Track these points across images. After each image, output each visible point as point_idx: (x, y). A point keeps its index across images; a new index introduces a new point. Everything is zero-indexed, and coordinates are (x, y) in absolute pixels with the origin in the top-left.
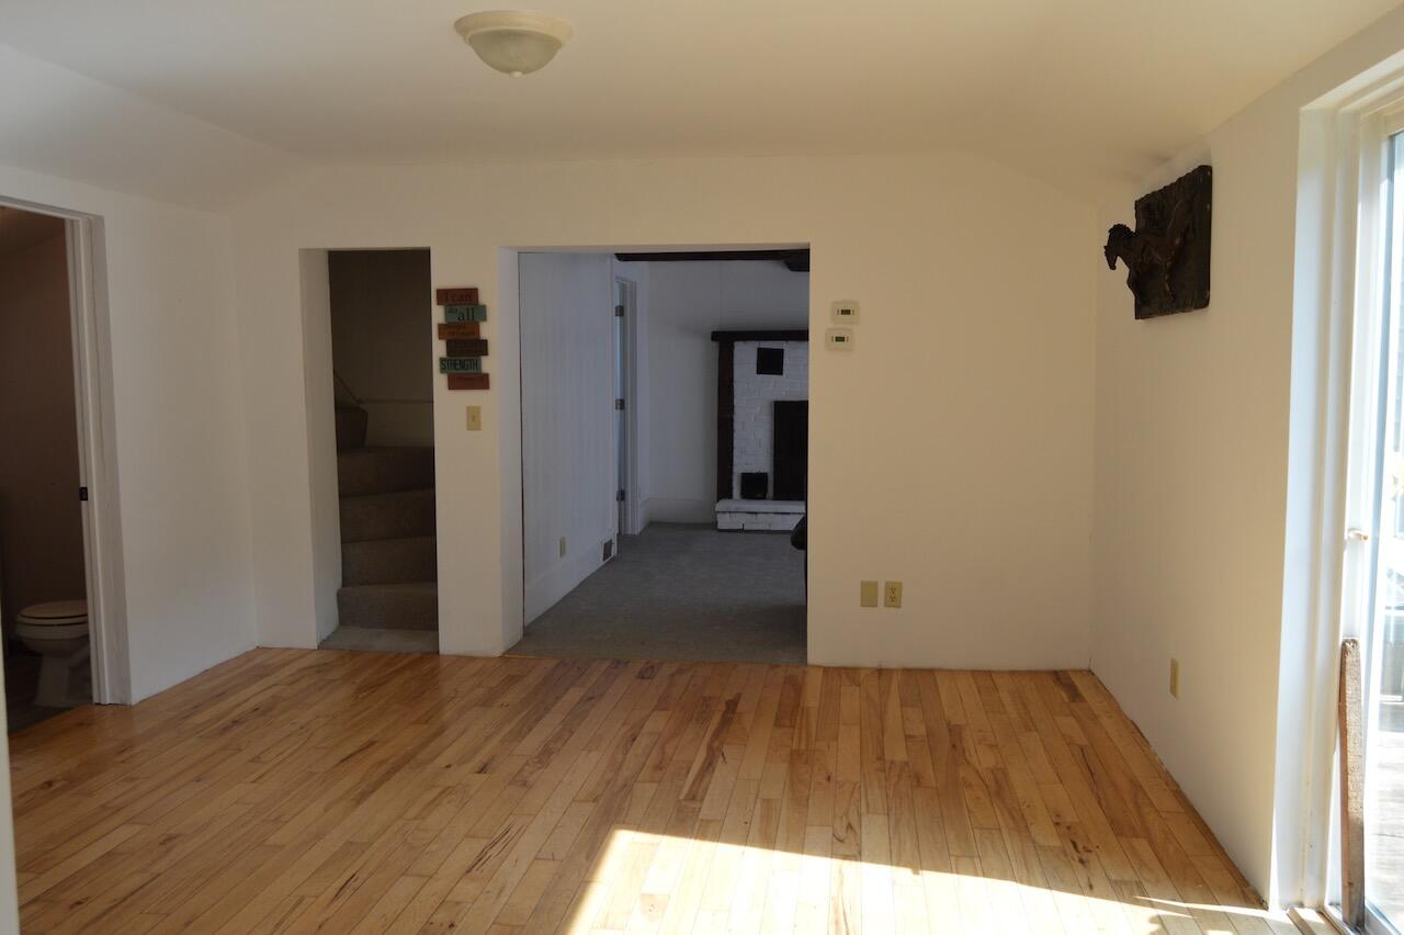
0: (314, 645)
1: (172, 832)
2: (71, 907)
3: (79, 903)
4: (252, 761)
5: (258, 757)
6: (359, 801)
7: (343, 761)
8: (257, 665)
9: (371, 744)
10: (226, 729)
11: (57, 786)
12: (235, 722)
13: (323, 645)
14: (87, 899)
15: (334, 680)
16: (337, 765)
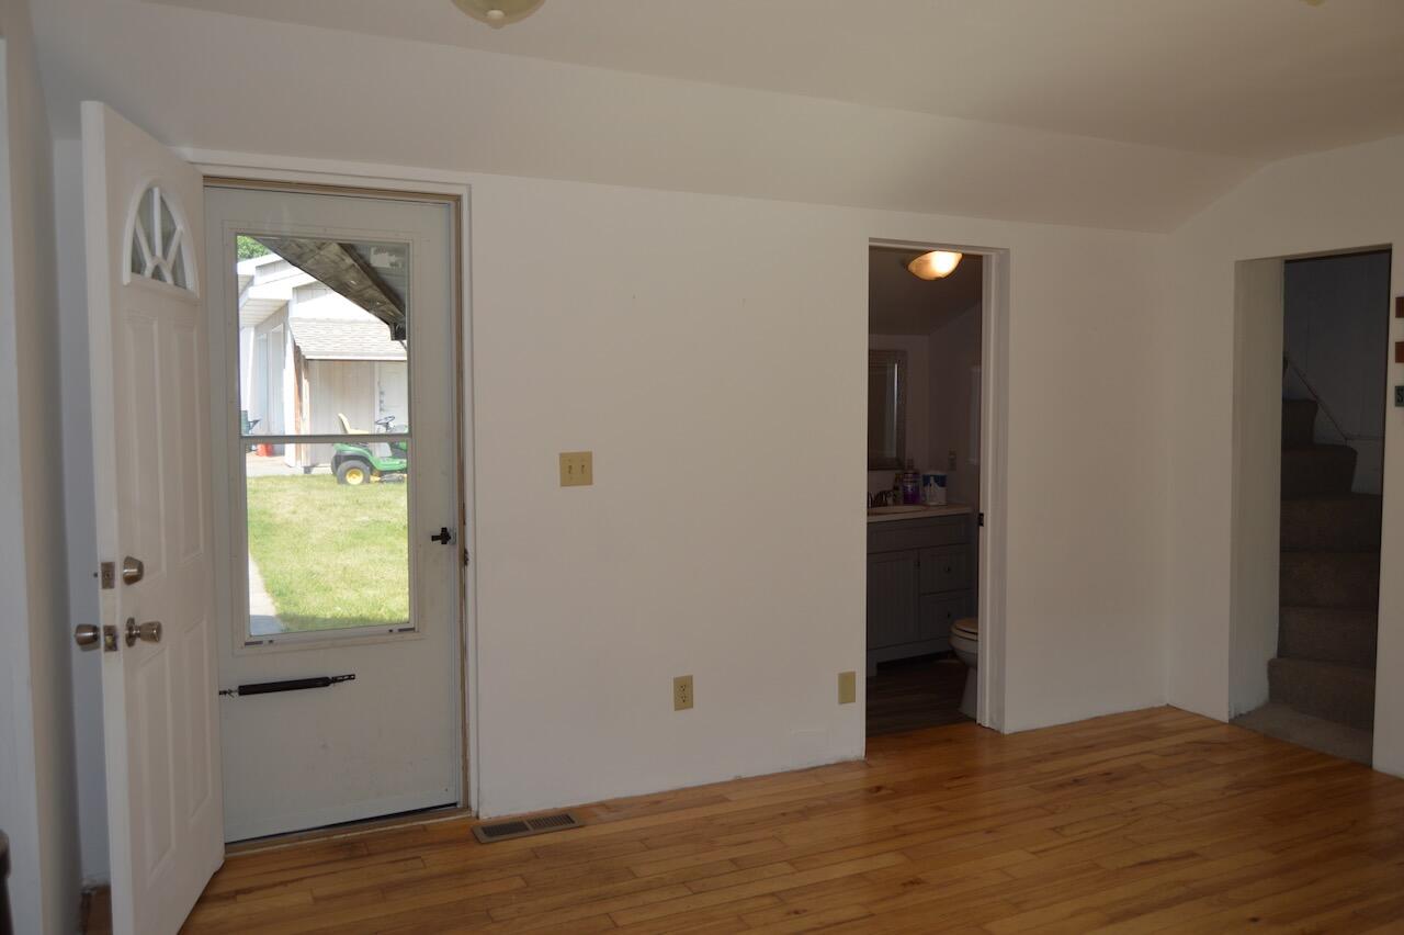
0: (1225, 718)
1: (920, 876)
2: (789, 914)
3: (796, 912)
4: (1054, 829)
5: (1062, 828)
6: (1113, 920)
7: (1142, 864)
8: (1145, 726)
9: (1191, 855)
10: (1061, 786)
11: (883, 792)
12: (1076, 781)
13: (1237, 720)
14: (805, 911)
15: (1219, 765)
16: (1134, 866)
